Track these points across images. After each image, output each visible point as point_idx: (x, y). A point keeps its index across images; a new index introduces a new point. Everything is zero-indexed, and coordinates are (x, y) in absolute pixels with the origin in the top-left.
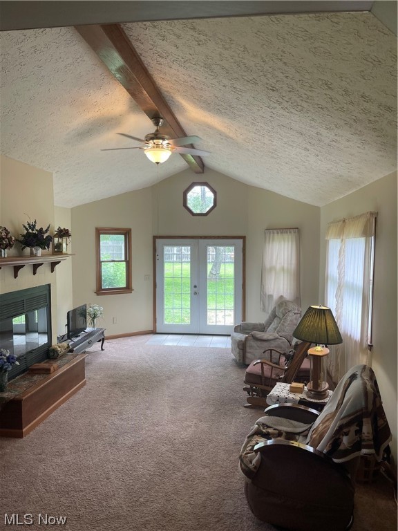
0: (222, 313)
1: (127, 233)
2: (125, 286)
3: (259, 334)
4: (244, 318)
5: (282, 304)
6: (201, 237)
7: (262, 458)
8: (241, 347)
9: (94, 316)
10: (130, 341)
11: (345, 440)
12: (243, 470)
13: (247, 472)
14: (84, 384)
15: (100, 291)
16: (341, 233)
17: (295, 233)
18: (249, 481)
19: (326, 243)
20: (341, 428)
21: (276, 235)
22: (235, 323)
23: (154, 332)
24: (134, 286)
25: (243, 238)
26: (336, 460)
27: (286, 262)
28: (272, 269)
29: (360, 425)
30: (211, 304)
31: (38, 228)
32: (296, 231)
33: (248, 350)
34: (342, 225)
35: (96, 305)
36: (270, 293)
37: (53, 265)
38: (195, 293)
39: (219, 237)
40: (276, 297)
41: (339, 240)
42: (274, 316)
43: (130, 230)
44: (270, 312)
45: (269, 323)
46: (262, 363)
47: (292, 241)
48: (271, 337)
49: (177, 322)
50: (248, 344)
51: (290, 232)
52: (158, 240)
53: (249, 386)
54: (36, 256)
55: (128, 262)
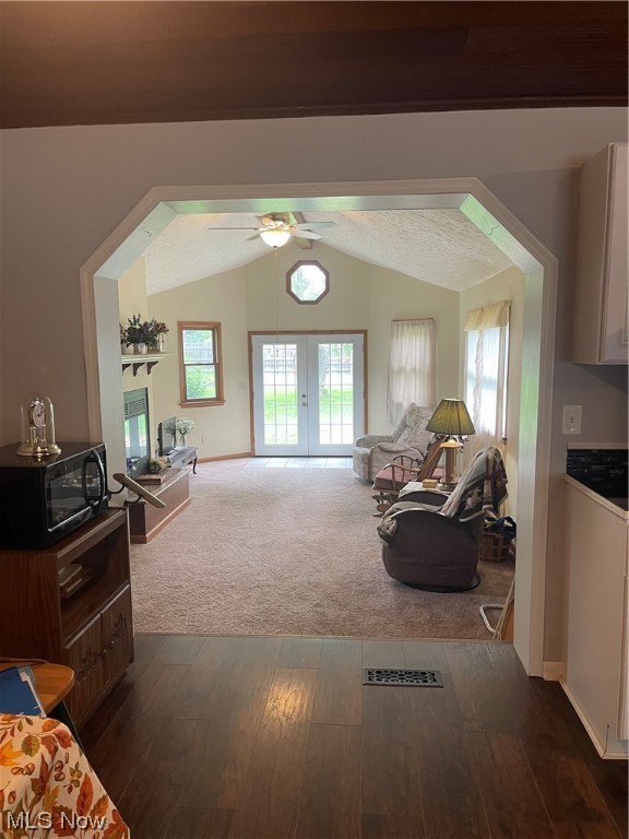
0: (339, 427)
1: (215, 328)
2: (214, 396)
3: (388, 446)
4: (366, 432)
5: (414, 410)
6: (310, 332)
7: (398, 525)
8: (366, 461)
9: (184, 432)
10: (224, 464)
11: (469, 501)
12: (381, 536)
13: (385, 537)
14: (189, 503)
15: (185, 402)
16: (479, 322)
17: (429, 324)
18: (387, 545)
19: (466, 334)
20: (466, 492)
21: (406, 327)
22: (355, 438)
23: (252, 455)
24: (226, 395)
25: (365, 332)
26: (461, 520)
27: (418, 362)
28: (401, 370)
29: (482, 488)
30: (324, 418)
31: (142, 322)
32: (430, 322)
33: (374, 464)
34: (480, 314)
35: (185, 419)
36: (400, 401)
37: (150, 365)
38: (304, 404)
39: (332, 332)
40: (406, 405)
41: (478, 331)
42: (404, 426)
43: (220, 324)
44: (398, 423)
45: (398, 435)
46: (393, 467)
47: (425, 335)
48: (401, 449)
49: (281, 441)
50: (374, 457)
51: (423, 324)
52: (254, 337)
53: (378, 493)
54: (140, 353)
55: (218, 366)
